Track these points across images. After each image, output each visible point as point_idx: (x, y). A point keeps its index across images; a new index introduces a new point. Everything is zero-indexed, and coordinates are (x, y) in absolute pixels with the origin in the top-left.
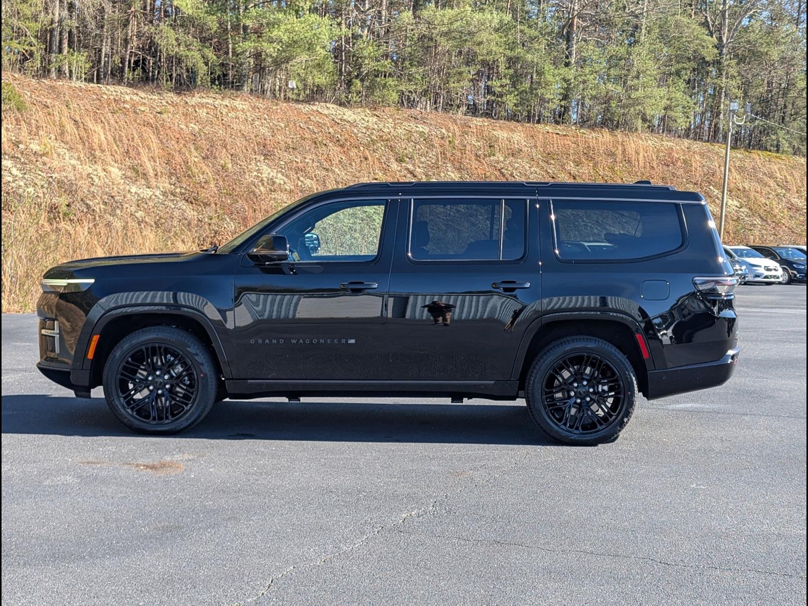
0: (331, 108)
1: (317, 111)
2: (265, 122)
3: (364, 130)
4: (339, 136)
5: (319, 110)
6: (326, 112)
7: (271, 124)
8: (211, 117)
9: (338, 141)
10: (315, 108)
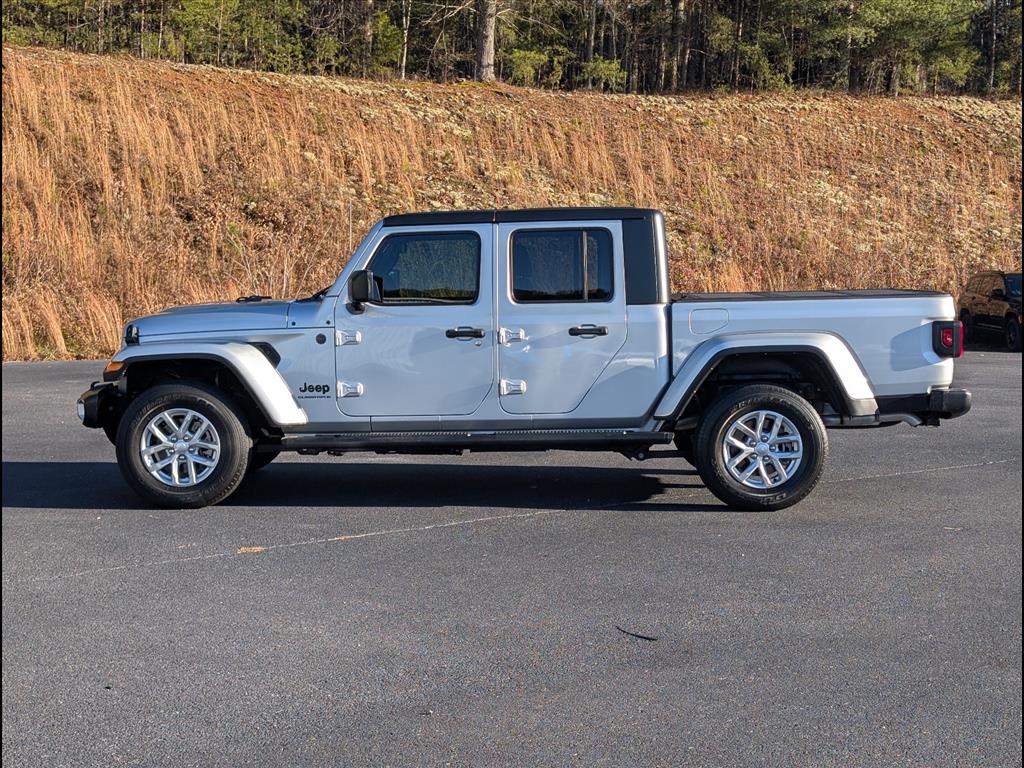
0: (964, 103)
1: (941, 108)
2: (851, 126)
3: (1002, 129)
4: (959, 138)
5: (945, 106)
6: (954, 107)
7: (859, 128)
8: (773, 124)
9: (956, 144)
10: (938, 104)
